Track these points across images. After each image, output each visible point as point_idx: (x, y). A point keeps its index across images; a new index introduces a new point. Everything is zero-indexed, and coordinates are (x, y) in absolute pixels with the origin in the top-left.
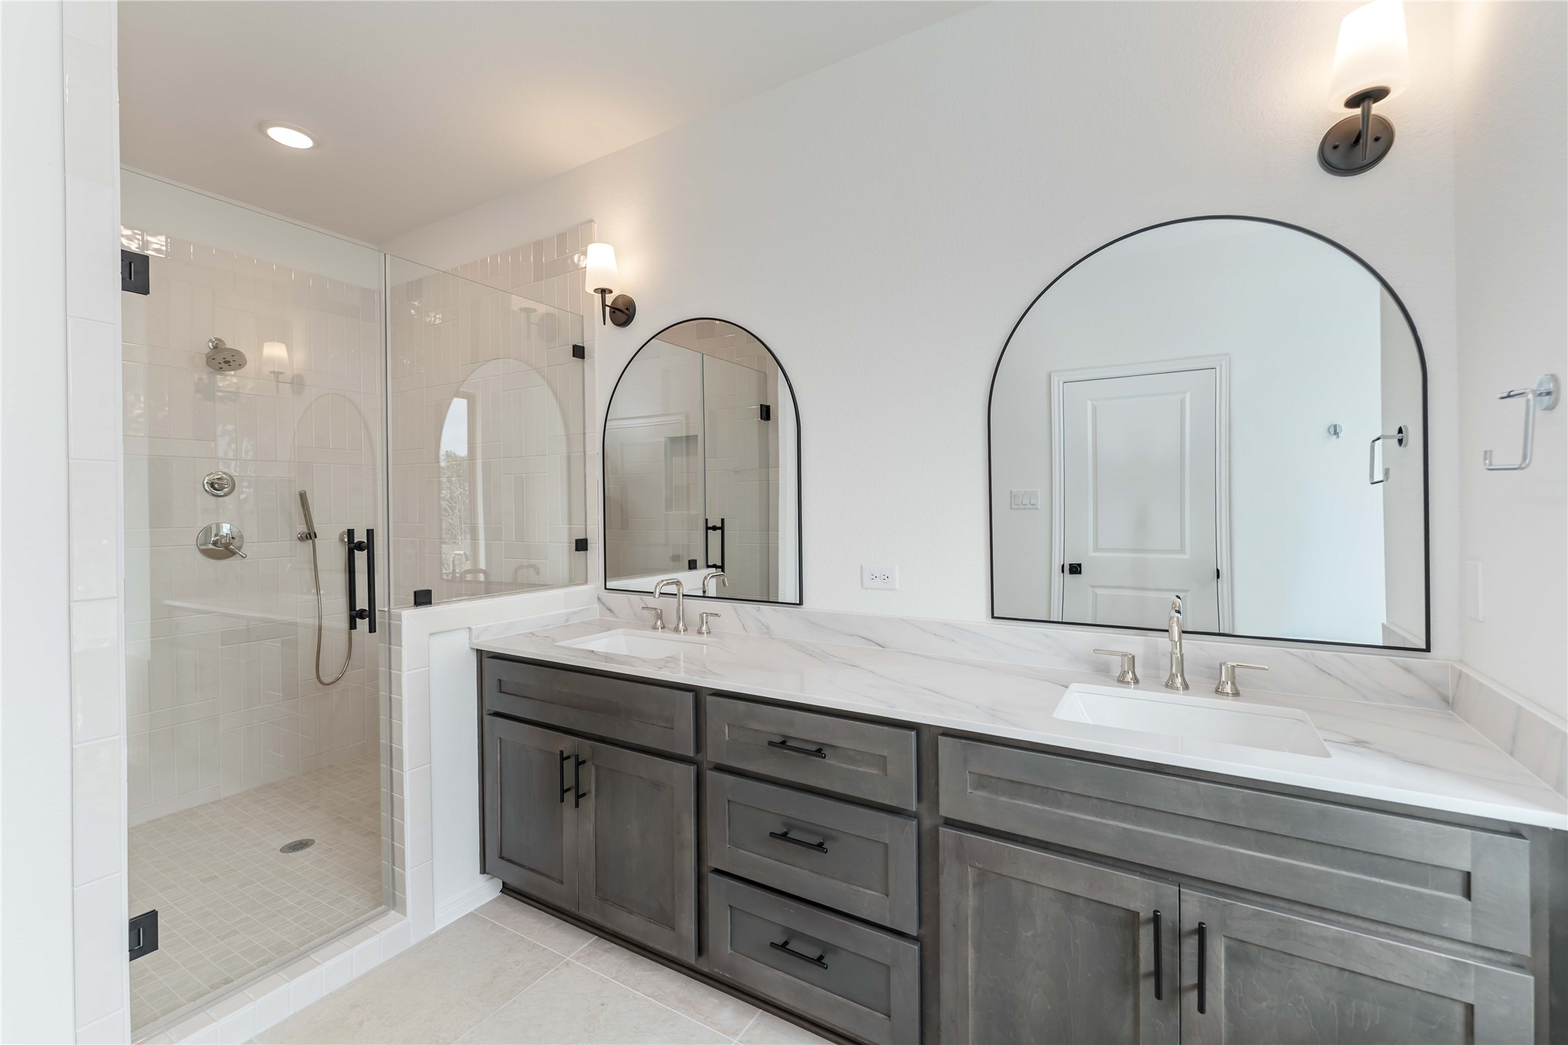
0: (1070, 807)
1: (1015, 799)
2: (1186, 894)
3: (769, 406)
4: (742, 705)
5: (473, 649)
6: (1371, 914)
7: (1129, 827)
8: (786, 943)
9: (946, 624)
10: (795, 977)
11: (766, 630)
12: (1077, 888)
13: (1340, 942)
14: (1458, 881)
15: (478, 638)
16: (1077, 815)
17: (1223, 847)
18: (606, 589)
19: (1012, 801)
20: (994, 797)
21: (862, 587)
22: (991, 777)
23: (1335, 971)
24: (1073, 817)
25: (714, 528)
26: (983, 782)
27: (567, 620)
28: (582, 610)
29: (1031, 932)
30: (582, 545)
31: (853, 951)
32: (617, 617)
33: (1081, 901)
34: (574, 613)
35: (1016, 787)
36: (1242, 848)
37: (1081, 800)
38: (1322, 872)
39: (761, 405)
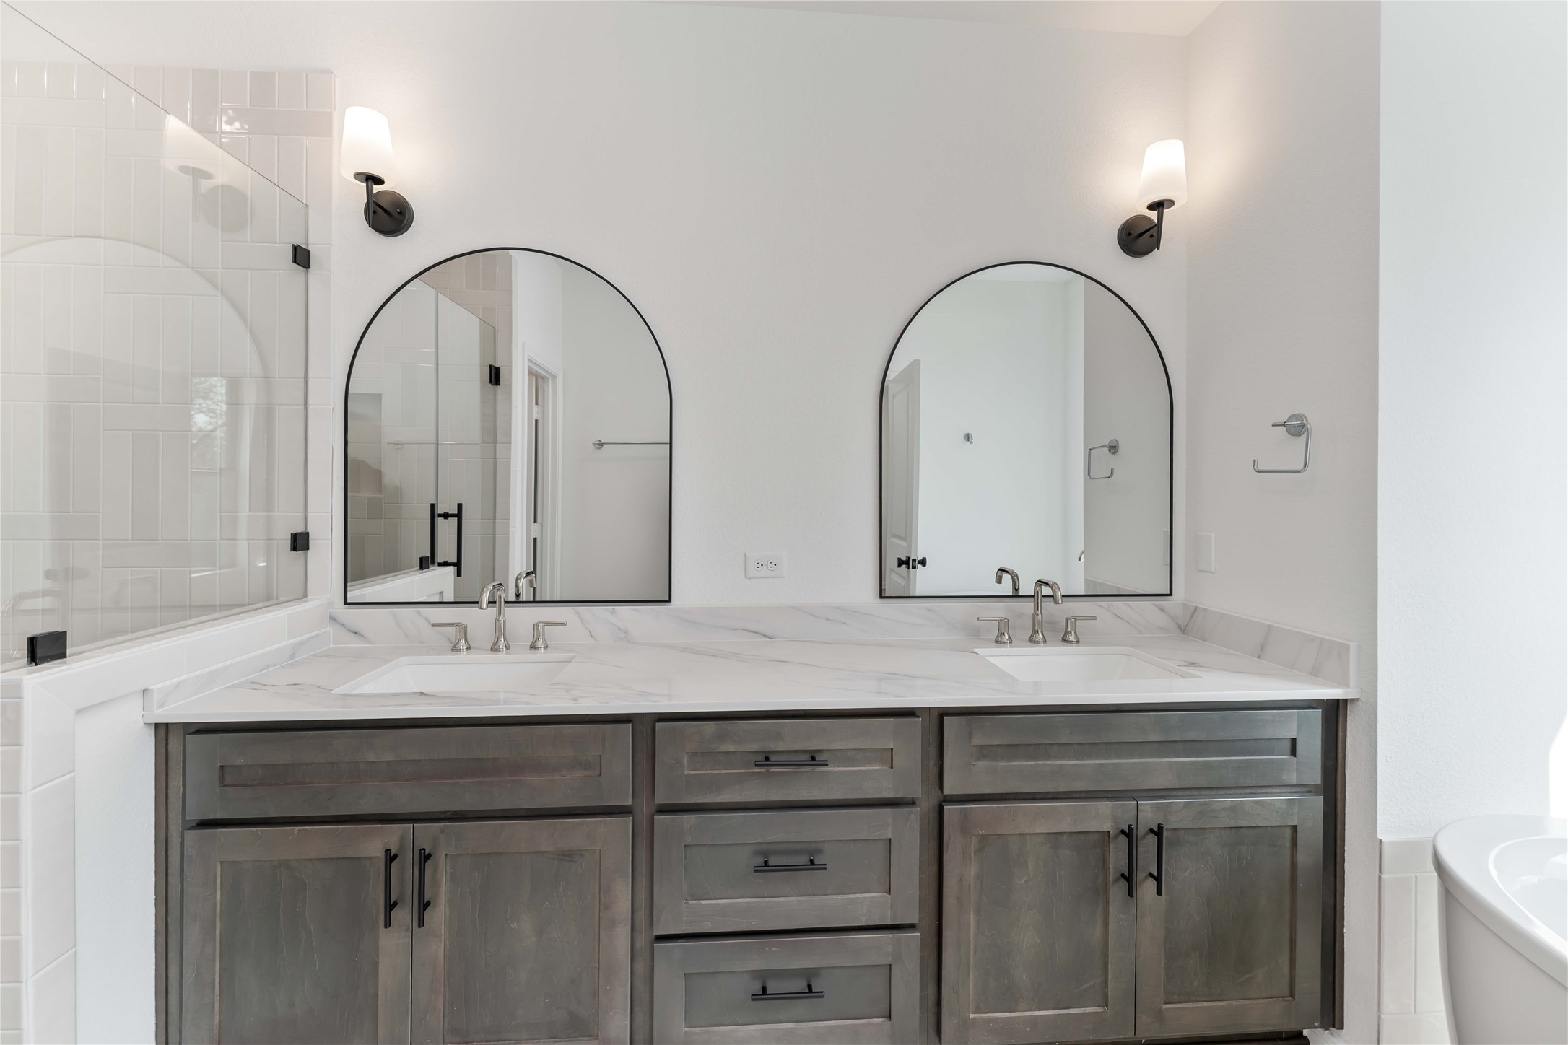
0: (1057, 757)
1: (1013, 761)
2: (1142, 804)
3: (499, 368)
4: (709, 727)
5: (150, 724)
6: (1248, 783)
7: (1102, 761)
8: (764, 989)
9: (838, 608)
10: (776, 1023)
11: (624, 635)
12: (1065, 827)
13: (1233, 808)
14: (1288, 745)
15: (162, 705)
16: (1063, 762)
17: (1164, 760)
18: (346, 603)
19: (1010, 763)
20: (994, 764)
21: (745, 576)
22: (992, 746)
23: (1227, 831)
24: (1061, 765)
25: (446, 516)
26: (984, 752)
27: (293, 656)
28: (312, 637)
29: (1024, 879)
30: (300, 542)
31: (850, 964)
32: (373, 643)
33: (1065, 836)
34: (301, 644)
35: (1013, 750)
36: (1176, 757)
37: (1066, 749)
38: (1222, 761)
39: (491, 366)
